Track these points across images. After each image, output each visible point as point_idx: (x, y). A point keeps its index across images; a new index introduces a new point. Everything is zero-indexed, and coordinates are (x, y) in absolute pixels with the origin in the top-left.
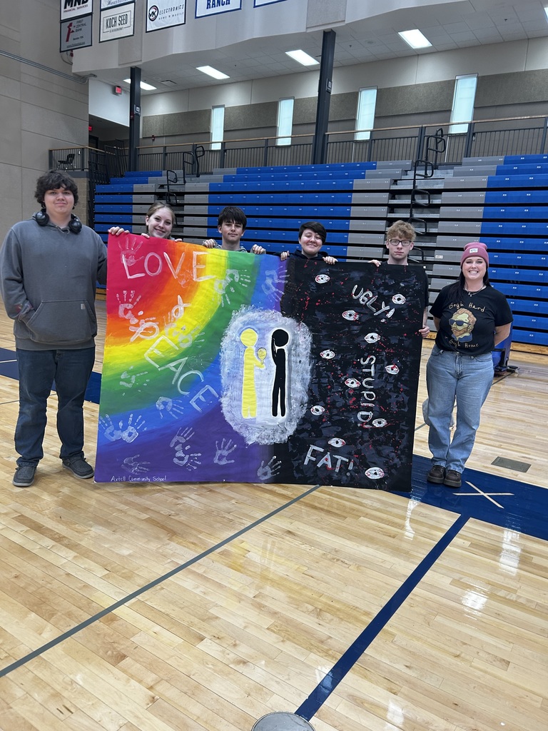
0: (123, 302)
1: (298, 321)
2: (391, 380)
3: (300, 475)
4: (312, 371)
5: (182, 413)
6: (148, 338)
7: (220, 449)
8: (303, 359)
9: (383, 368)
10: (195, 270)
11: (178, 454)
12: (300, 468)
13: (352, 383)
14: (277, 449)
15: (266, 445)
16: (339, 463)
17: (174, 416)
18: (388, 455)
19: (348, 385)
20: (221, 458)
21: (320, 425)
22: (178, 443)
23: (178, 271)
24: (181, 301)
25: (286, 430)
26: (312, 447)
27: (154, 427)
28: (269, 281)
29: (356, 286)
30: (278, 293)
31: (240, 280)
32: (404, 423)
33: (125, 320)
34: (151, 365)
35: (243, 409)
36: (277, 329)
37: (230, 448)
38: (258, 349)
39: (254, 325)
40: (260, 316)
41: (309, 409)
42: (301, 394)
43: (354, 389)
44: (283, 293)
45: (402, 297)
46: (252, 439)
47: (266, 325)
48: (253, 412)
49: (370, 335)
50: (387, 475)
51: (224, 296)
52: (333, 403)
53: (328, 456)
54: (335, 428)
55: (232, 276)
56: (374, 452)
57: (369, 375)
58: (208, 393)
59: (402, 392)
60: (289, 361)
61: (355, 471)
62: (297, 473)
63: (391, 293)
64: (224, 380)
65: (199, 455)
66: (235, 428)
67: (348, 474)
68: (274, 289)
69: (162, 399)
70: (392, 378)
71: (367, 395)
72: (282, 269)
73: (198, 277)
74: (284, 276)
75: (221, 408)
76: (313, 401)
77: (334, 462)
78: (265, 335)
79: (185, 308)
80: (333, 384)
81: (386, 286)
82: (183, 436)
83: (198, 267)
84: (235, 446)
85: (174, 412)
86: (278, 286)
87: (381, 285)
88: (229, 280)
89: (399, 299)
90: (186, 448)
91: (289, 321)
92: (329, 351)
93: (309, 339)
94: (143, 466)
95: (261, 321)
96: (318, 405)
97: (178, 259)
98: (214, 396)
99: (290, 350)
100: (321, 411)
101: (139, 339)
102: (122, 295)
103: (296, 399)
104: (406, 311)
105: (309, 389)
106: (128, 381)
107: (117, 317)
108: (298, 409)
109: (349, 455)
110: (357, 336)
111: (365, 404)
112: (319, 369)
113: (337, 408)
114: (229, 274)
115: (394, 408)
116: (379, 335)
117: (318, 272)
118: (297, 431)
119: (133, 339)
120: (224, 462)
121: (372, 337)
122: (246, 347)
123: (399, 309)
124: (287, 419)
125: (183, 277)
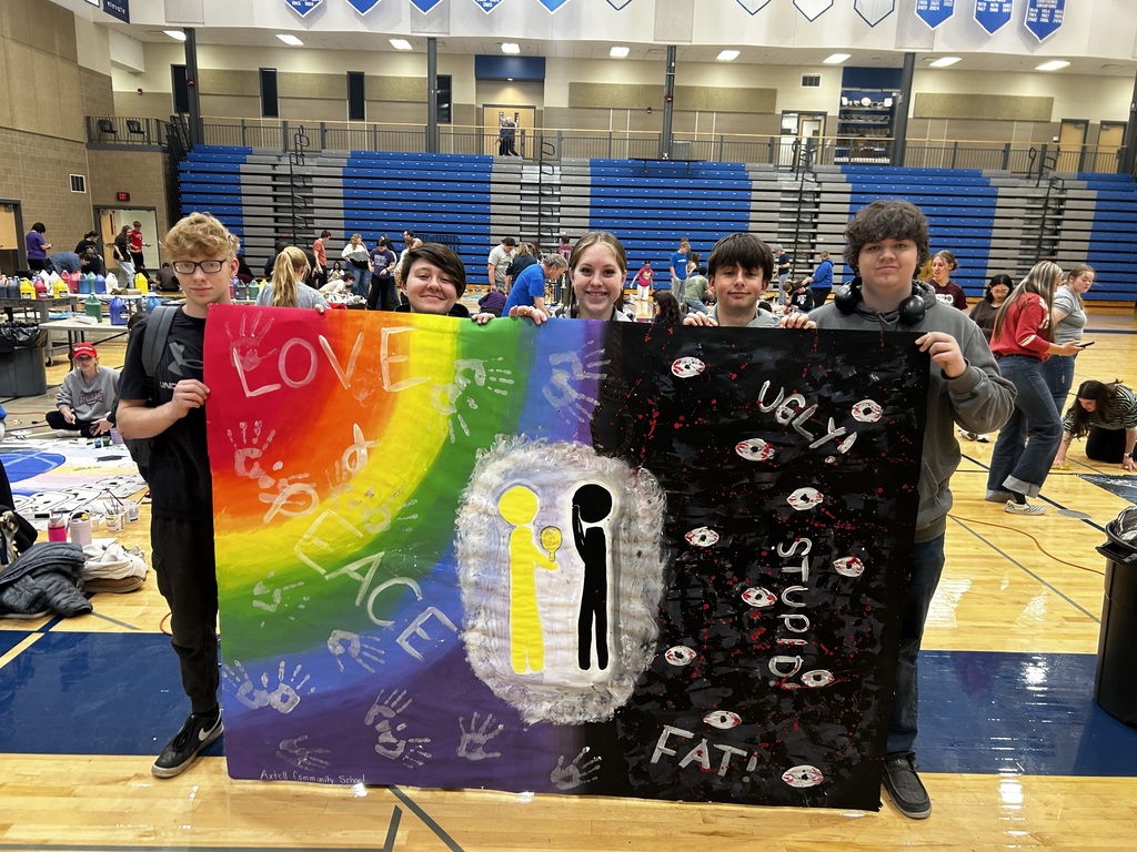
0: (241, 446)
1: (634, 464)
2: (846, 589)
3: (642, 782)
4: (667, 571)
5: (382, 662)
6: (297, 516)
7: (469, 731)
8: (646, 549)
9: (828, 565)
10: (385, 368)
11: (382, 739)
12: (643, 770)
13: (759, 597)
14: (590, 732)
15: (568, 726)
16: (726, 760)
17: (366, 666)
18: (834, 742)
19: (750, 601)
20: (472, 747)
21: (687, 686)
22: (380, 718)
23: (350, 372)
24: (361, 435)
25: (611, 696)
26: (669, 730)
27: (329, 688)
28: (561, 378)
29: (768, 383)
30: (584, 403)
31: (488, 382)
32: (871, 678)
33: (249, 480)
34: (310, 568)
35: (513, 655)
36: (585, 483)
37: (489, 731)
38: (542, 530)
39: (528, 476)
40: (543, 457)
41: (660, 653)
42: (643, 624)
43: (763, 610)
44: (596, 403)
45: (873, 404)
46: (537, 711)
47: (557, 476)
48: (536, 661)
49: (799, 492)
50: (828, 779)
51: (454, 418)
52: (716, 641)
53: (703, 746)
54: (719, 691)
55: (469, 374)
56: (804, 736)
57: (796, 579)
58: (432, 624)
59: (868, 613)
60: (615, 553)
61: (759, 772)
62: (636, 778)
63: (847, 398)
64: (467, 596)
65: (427, 740)
66: (498, 692)
67: (746, 779)
68: (575, 395)
69: (339, 634)
70: (848, 584)
71: (792, 621)
72: (592, 348)
73: (393, 382)
74: (598, 364)
75: (464, 654)
76: (669, 637)
77: (716, 757)
78: (554, 497)
79: (369, 450)
80: (715, 602)
81: (838, 382)
82: (389, 705)
83: (391, 360)
84: (500, 727)
85: (366, 660)
86: (583, 386)
87: (824, 380)
88: (463, 383)
89: (867, 411)
90: (399, 728)
91: (612, 465)
92: (704, 531)
93: (659, 503)
94: (317, 756)
95: (545, 469)
96: (681, 644)
97: (348, 347)
98: (447, 628)
99: (615, 530)
100: (687, 656)
101: (280, 519)
102: (237, 430)
103: (631, 634)
104: (883, 436)
105: (661, 612)
106: (268, 599)
107: (234, 474)
108: (638, 654)
109: (749, 744)
110: (772, 493)
111: (786, 641)
112: (683, 570)
113: (723, 650)
114: (461, 369)
115: (851, 647)
116: (820, 491)
117: (677, 353)
118: (634, 698)
119: (268, 517)
120: (478, 756)
121: (804, 498)
122: (513, 527)
123: (866, 433)
124: (612, 675)
125: (361, 384)
